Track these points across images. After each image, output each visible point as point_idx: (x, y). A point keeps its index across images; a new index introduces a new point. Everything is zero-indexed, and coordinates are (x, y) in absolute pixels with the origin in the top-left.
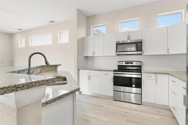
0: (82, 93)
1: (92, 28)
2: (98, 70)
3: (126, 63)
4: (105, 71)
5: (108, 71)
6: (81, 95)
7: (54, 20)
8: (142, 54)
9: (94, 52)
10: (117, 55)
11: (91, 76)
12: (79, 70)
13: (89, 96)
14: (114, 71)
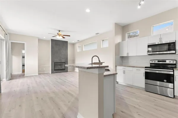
0: (119, 83)
1: (126, 34)
2: (131, 67)
3: (158, 61)
4: (137, 67)
5: (140, 67)
6: (118, 84)
7: (98, 33)
8: (176, 53)
9: (128, 53)
10: (149, 54)
11: (126, 71)
12: (116, 66)
13: (124, 85)
14: (146, 67)
